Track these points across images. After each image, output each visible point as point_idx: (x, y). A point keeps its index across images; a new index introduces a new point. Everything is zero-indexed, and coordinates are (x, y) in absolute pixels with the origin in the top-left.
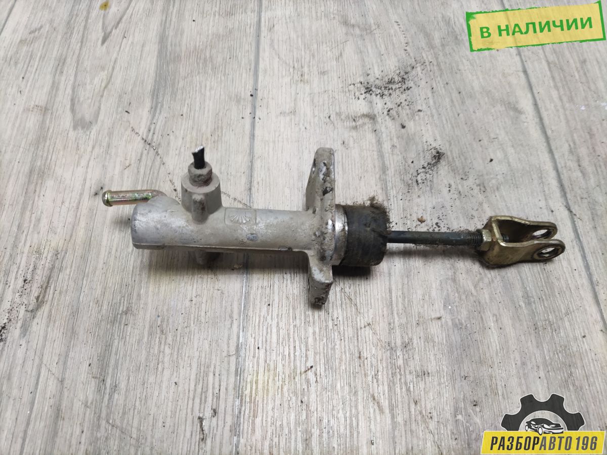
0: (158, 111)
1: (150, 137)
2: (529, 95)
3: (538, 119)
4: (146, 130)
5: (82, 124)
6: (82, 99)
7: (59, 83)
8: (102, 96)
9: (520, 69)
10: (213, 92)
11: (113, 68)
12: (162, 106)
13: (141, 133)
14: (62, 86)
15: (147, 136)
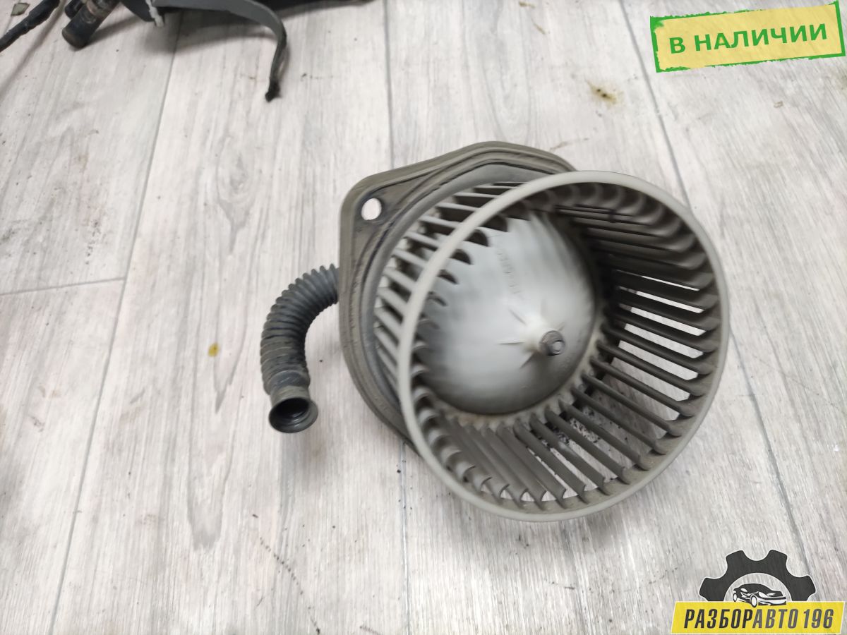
0: (289, 510)
1: (283, 552)
2: (760, 437)
3: (775, 476)
4: (277, 541)
5: (203, 540)
6: (200, 500)
7: (171, 478)
8: (223, 493)
9: (745, 391)
10: (352, 471)
11: (233, 447)
12: (293, 501)
13: (271, 547)
14: (175, 483)
15: (280, 550)
